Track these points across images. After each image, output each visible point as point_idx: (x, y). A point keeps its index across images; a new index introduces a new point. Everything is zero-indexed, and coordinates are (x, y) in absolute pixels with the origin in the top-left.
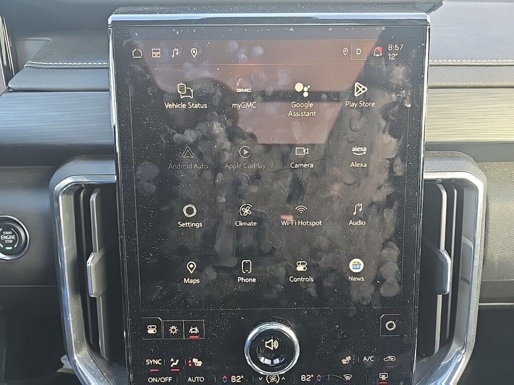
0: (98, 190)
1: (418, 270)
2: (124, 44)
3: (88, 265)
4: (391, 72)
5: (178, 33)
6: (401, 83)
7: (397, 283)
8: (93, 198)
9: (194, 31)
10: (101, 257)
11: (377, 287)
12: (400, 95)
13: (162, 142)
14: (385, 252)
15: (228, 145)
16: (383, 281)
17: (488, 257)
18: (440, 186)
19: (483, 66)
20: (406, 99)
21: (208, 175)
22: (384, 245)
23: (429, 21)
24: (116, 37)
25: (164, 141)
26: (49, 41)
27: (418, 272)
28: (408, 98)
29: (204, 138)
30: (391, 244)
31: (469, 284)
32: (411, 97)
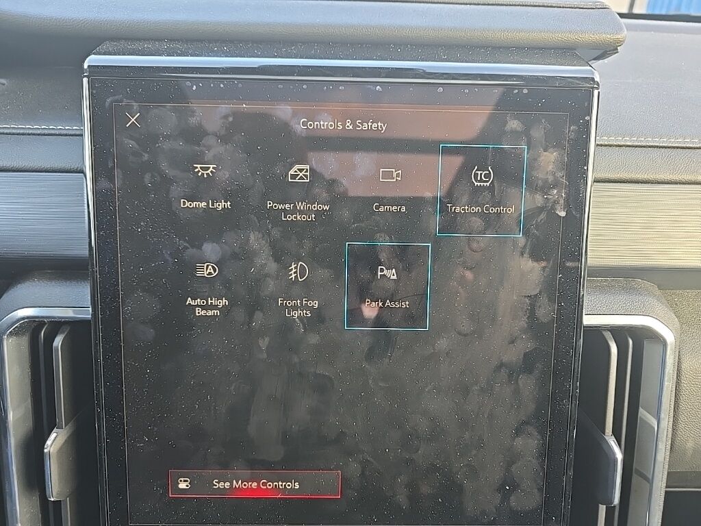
0: (67, 329)
1: (570, 470)
2: (107, 104)
3: (45, 451)
4: (535, 160)
5: (194, 88)
6: (551, 178)
7: (536, 490)
8: (58, 341)
9: (222, 86)
10: (68, 435)
11: (506, 497)
12: (548, 196)
13: (166, 261)
14: (519, 442)
15: (272, 266)
16: (515, 487)
17: (677, 443)
18: (608, 335)
19: (678, 148)
20: (558, 203)
21: (239, 315)
22: (518, 432)
23: (597, 79)
24: (94, 92)
25: (170, 259)
26: (4, 84)
27: (571, 473)
28: (562, 201)
29: (235, 256)
30: (530, 429)
31: (648, 482)
32: (567, 201)
